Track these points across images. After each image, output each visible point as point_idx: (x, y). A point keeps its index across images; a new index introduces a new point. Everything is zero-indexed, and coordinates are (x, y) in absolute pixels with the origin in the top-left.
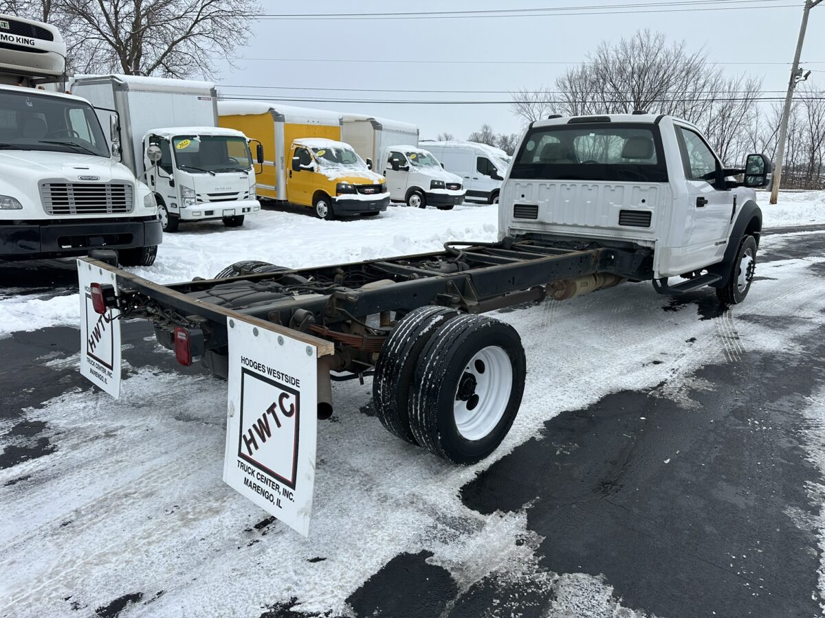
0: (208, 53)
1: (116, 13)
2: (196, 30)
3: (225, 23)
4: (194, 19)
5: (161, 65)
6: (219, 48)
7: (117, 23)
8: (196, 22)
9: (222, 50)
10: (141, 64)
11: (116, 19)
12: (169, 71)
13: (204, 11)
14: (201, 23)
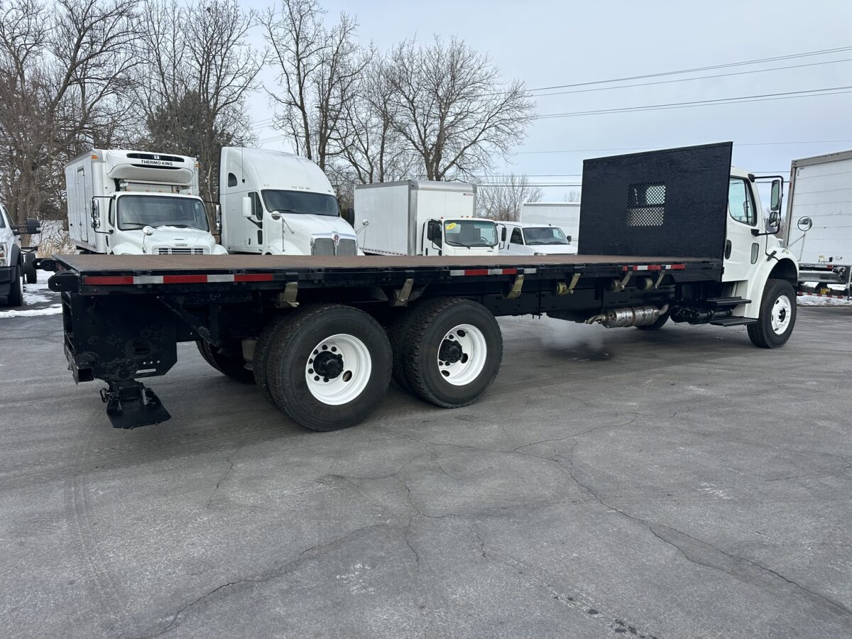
0: (490, 153)
1: (425, 130)
2: (481, 137)
3: (506, 129)
4: (482, 128)
5: (455, 165)
6: (498, 149)
7: (425, 137)
8: (483, 131)
9: (500, 151)
10: (440, 165)
11: (425, 134)
12: (461, 168)
13: (490, 121)
14: (487, 131)
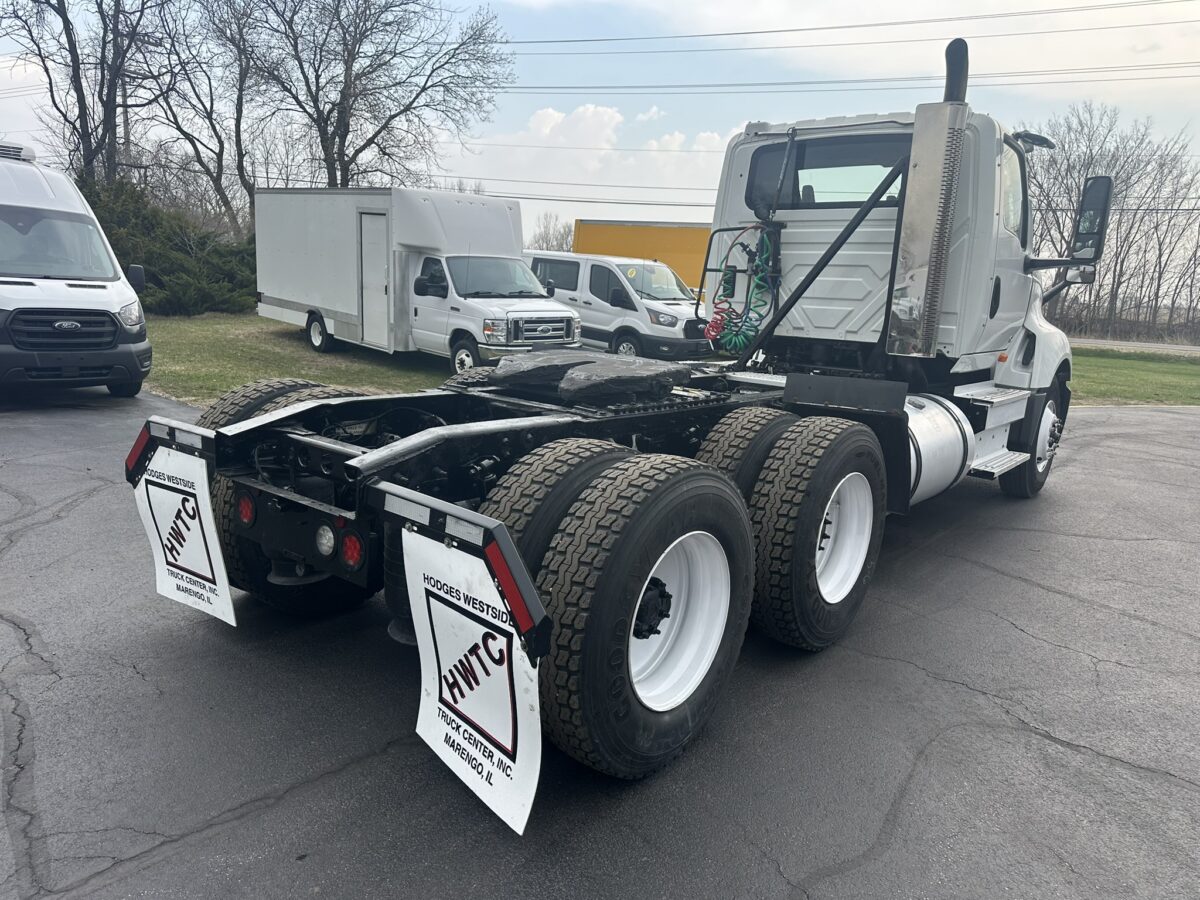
1: (318, 77)
2: (422, 100)
3: (461, 92)
4: (422, 84)
5: (373, 145)
7: (318, 88)
8: (424, 89)
11: (317, 85)
12: (385, 154)
13: (434, 74)
14: (429, 91)
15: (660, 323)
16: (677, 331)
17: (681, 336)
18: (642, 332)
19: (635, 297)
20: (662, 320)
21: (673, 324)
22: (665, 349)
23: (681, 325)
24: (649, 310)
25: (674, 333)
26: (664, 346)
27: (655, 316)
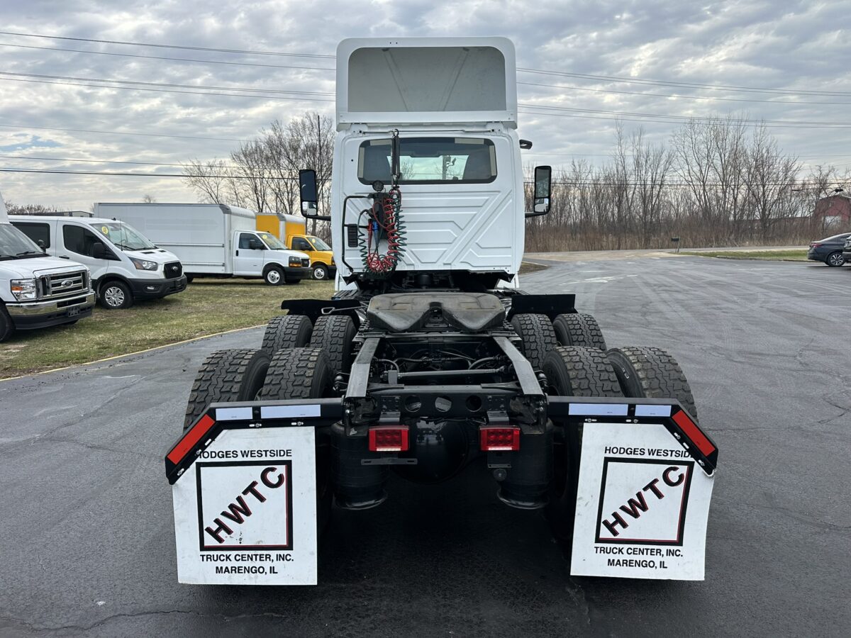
15: (144, 269)
16: (159, 274)
17: (163, 277)
18: (128, 277)
19: (116, 250)
20: (144, 266)
21: (155, 268)
22: (152, 288)
23: (161, 268)
24: (132, 259)
25: (158, 276)
26: (150, 286)
27: (138, 263)
